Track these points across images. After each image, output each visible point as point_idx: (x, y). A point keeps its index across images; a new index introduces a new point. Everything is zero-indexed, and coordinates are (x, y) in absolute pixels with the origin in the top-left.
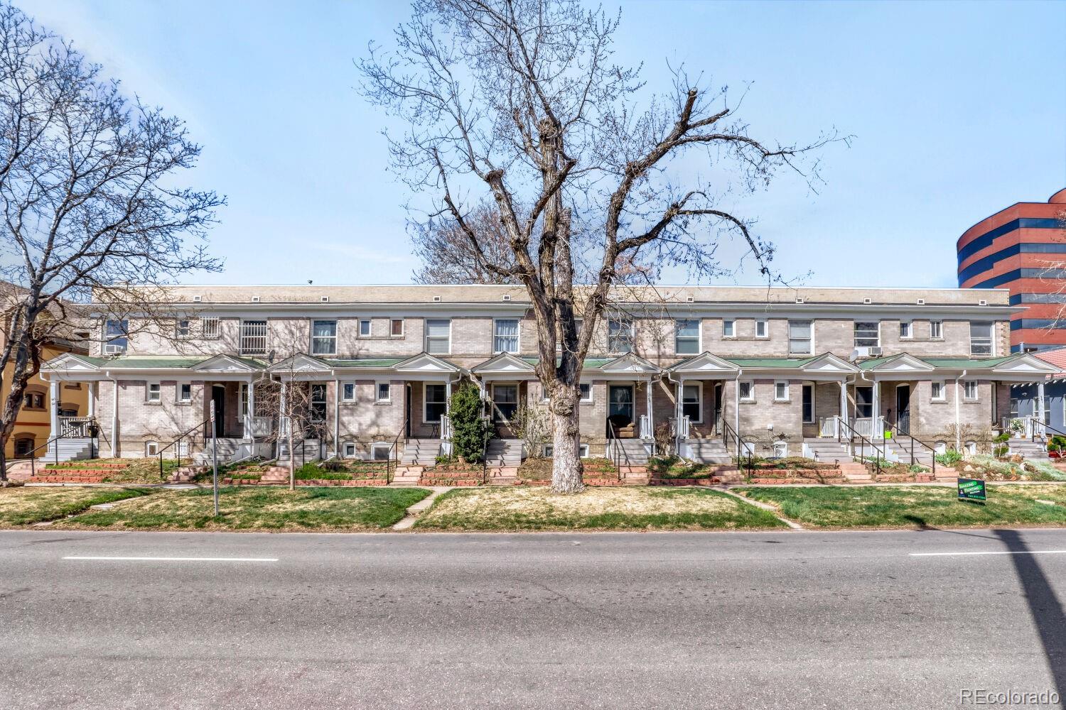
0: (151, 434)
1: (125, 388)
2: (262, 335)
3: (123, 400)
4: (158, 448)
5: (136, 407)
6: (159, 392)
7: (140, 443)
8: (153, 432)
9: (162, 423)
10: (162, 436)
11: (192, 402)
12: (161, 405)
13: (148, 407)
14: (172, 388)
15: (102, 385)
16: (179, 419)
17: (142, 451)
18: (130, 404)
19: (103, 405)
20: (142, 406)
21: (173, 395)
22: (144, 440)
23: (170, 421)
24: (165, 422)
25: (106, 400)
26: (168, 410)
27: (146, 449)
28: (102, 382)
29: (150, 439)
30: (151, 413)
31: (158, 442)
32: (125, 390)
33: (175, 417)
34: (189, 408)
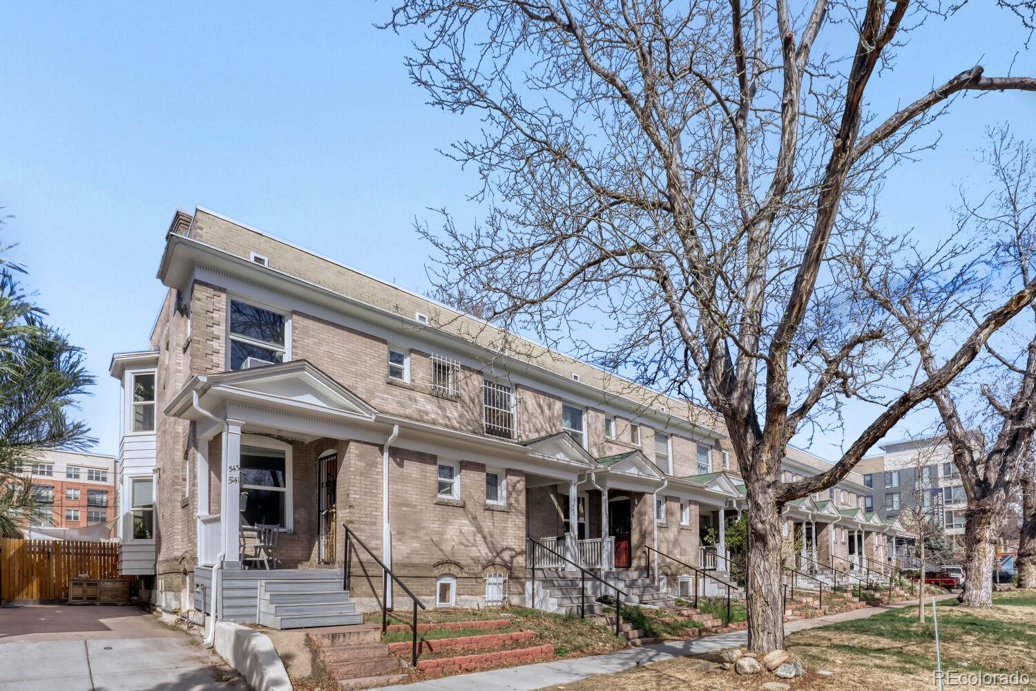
0: (449, 562)
1: (401, 465)
2: (509, 410)
3: (397, 489)
4: (458, 589)
5: (421, 507)
6: (451, 480)
7: (429, 580)
8: (452, 559)
9: (466, 543)
10: (467, 566)
11: (510, 505)
12: (463, 507)
13: (439, 508)
14: (480, 478)
15: (357, 452)
16: (492, 536)
17: (431, 595)
18: (410, 499)
19: (358, 497)
20: (433, 505)
21: (483, 491)
22: (436, 572)
23: (479, 537)
24: (471, 538)
25: (364, 486)
26: (475, 518)
27: (436, 592)
28: (355, 444)
29: (446, 571)
30: (447, 521)
31: (457, 578)
32: (401, 470)
33: (486, 531)
34: (506, 516)
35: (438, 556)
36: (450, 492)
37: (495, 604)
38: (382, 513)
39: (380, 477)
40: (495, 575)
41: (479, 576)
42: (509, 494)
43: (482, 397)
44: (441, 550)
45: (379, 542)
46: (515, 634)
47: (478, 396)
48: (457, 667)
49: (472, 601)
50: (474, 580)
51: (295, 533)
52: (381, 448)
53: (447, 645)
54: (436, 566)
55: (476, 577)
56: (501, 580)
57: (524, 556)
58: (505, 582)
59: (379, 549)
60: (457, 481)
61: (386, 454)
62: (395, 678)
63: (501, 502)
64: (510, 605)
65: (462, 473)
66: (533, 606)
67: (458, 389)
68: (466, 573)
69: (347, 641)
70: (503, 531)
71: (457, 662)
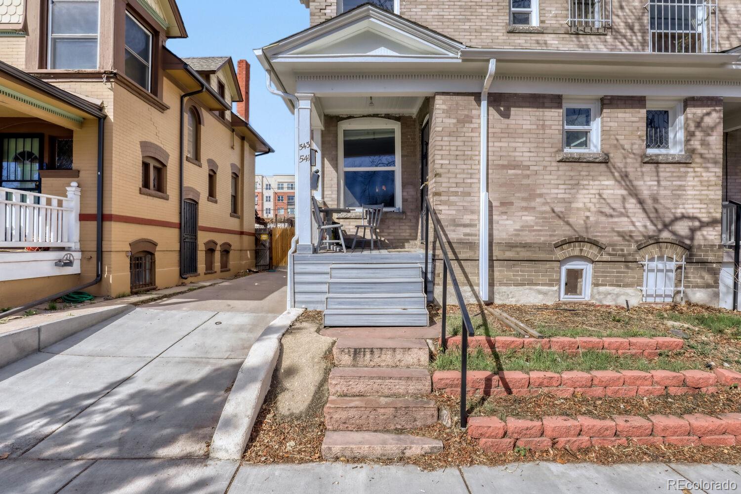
0: (580, 240)
1: (506, 115)
2: (693, 29)
3: (501, 147)
4: (595, 277)
5: (536, 168)
6: (586, 127)
7: (548, 265)
8: (584, 235)
9: (608, 210)
10: (610, 245)
11: (692, 152)
12: (606, 161)
13: (563, 166)
14: (636, 118)
15: (444, 107)
16: (655, 200)
17: (552, 285)
18: (521, 159)
19: (447, 162)
20: (555, 164)
21: (640, 137)
22: (559, 254)
23: (632, 203)
24: (618, 206)
25: (454, 148)
26: (625, 176)
27: (559, 280)
28: (443, 97)
29: (576, 252)
30: (578, 184)
31: (593, 262)
32: (506, 121)
33: (645, 193)
34: (682, 169)
35: (563, 232)
36: (585, 144)
37: (658, 300)
38: (479, 179)
39: (477, 134)
40: (661, 258)
41: (630, 258)
42: (690, 135)
43: (646, 19)
44: (568, 223)
45: (475, 217)
46: (695, 375)
47: (639, 19)
48: (546, 441)
49: (618, 295)
50: (622, 265)
51: (404, 212)
52: (477, 96)
53: (540, 385)
54: (557, 246)
55: (628, 262)
56: (672, 265)
57: (719, 228)
58: (679, 268)
59: (475, 225)
60: (595, 128)
61: (484, 103)
62: (418, 446)
63: (675, 150)
64: (689, 304)
65: (604, 115)
66: (735, 307)
67: (607, 17)
68: (610, 254)
69: (376, 360)
70: (678, 194)
71: (548, 432)
